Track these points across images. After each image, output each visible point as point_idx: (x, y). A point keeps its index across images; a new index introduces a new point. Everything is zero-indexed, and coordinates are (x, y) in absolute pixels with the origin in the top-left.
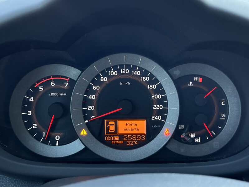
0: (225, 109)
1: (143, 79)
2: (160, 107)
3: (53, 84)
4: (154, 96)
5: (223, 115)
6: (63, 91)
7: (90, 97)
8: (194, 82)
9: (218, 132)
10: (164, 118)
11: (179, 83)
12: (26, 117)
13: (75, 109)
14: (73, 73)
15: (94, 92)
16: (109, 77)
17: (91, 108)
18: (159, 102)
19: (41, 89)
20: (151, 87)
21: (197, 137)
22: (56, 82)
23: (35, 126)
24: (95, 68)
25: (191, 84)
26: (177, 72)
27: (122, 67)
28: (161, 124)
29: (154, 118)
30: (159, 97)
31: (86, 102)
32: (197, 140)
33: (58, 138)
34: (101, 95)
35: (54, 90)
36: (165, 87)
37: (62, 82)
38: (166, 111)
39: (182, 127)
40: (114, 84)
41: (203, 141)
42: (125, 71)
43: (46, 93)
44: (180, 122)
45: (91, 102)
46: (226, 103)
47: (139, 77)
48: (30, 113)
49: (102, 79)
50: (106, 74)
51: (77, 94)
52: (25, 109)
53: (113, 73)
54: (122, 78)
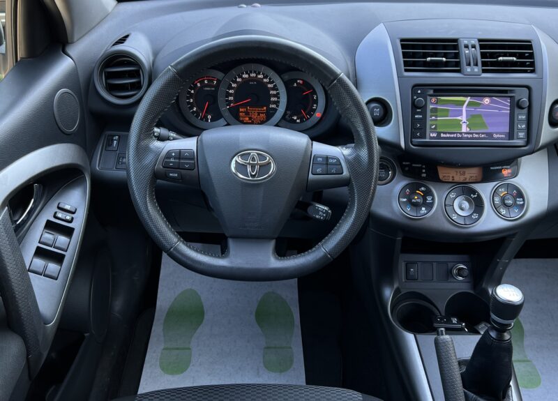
0: (316, 102)
1: (265, 80)
2: (275, 99)
3: (206, 82)
4: (271, 92)
5: (315, 105)
6: (213, 86)
7: (230, 91)
8: (297, 83)
9: (311, 116)
10: (278, 106)
11: (288, 84)
12: (189, 103)
13: (221, 99)
14: (220, 75)
15: (232, 88)
16: (243, 78)
17: (231, 98)
18: (274, 96)
19: (199, 85)
20: (270, 86)
21: (298, 119)
22: (208, 80)
23: (195, 109)
25: (295, 85)
26: (286, 77)
27: (251, 72)
28: (275, 110)
29: (271, 106)
30: (275, 92)
31: (228, 95)
32: (298, 121)
33: (209, 117)
34: (237, 90)
35: (207, 86)
36: (278, 86)
37: (212, 81)
38: (278, 102)
39: (289, 112)
40: (246, 81)
41: (302, 121)
42: (253, 75)
43: (202, 87)
44: (287, 109)
45: (231, 95)
46: (317, 98)
47: (262, 79)
48: (192, 101)
49: (238, 80)
50: (240, 77)
51: (222, 89)
52: (188, 98)
53: (245, 76)
54: (251, 79)
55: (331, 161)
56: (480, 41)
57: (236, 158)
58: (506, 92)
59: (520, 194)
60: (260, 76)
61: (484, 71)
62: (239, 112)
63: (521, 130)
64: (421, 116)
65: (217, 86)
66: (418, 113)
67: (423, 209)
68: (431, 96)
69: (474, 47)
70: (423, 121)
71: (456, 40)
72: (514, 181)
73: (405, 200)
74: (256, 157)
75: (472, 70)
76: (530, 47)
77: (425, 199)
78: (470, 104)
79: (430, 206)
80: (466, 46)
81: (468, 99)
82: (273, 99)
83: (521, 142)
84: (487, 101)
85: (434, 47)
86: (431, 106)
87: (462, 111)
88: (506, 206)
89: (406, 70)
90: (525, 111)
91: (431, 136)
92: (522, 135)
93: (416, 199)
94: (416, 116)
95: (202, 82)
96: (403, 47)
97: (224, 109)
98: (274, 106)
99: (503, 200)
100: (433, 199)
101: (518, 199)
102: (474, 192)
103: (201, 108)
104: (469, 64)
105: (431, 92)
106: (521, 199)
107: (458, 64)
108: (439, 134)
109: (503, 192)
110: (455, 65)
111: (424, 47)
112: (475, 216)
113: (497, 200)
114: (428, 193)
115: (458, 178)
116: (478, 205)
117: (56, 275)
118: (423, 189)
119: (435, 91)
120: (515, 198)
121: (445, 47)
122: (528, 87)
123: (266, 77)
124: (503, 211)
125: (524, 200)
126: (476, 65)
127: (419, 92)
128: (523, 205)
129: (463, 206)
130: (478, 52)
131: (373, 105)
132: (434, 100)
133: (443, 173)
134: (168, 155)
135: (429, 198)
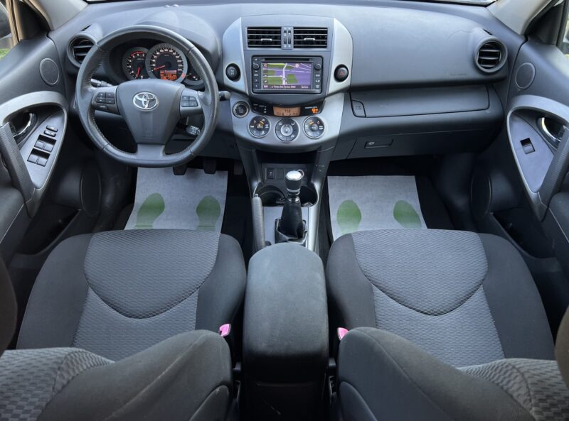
1: (174, 54)
4: (178, 61)
6: (142, 58)
7: (153, 61)
10: (183, 70)
12: (129, 68)
13: (147, 66)
14: (146, 50)
15: (154, 59)
17: (154, 65)
18: (180, 63)
19: (134, 57)
20: (177, 57)
22: (139, 54)
23: (133, 72)
24: (154, 49)
27: (165, 48)
28: (181, 72)
29: (179, 70)
30: (180, 61)
31: (152, 63)
32: (196, 79)
33: (142, 77)
34: (157, 59)
35: (139, 57)
36: (182, 58)
37: (142, 54)
38: (183, 67)
40: (162, 54)
42: (166, 50)
43: (136, 58)
44: (188, 72)
45: (154, 63)
47: (172, 53)
49: (157, 53)
50: (159, 51)
51: (148, 59)
52: (128, 65)
53: (162, 51)
54: (165, 53)
55: (191, 99)
56: (295, 28)
57: (137, 96)
58: (308, 60)
59: (321, 124)
60: (171, 51)
61: (295, 47)
62: (159, 73)
63: (317, 83)
64: (258, 75)
65: (145, 58)
66: (256, 73)
67: (263, 132)
68: (263, 62)
69: (290, 32)
70: (259, 78)
71: (280, 28)
72: (319, 116)
73: (253, 126)
74: (147, 96)
75: (287, 46)
76: (326, 32)
77: (264, 126)
78: (287, 67)
79: (267, 130)
80: (285, 32)
81: (286, 65)
82: (180, 65)
83: (318, 91)
84: (297, 65)
85: (264, 32)
86: (264, 69)
87: (282, 72)
88: (313, 130)
89: (249, 47)
90: (320, 72)
91: (264, 87)
92: (318, 86)
93: (259, 126)
94: (255, 75)
95: (136, 55)
96: (249, 32)
97: (150, 72)
98: (181, 70)
99: (311, 126)
100: (269, 126)
101: (320, 127)
102: (293, 122)
103: (136, 71)
104: (285, 43)
105: (264, 60)
107: (279, 43)
108: (270, 86)
109: (311, 122)
110: (277, 43)
111: (257, 32)
112: (293, 136)
113: (307, 127)
114: (267, 122)
115: (286, 114)
116: (295, 130)
117: (44, 164)
118: (264, 120)
119: (266, 59)
120: (318, 126)
121: (269, 32)
122: (321, 57)
123: (174, 51)
124: (310, 134)
125: (323, 127)
126: (290, 43)
127: (256, 60)
128: (323, 130)
129: (287, 130)
130: (292, 35)
131: (231, 68)
132: (265, 65)
133: (277, 111)
134: (99, 95)
135: (267, 126)
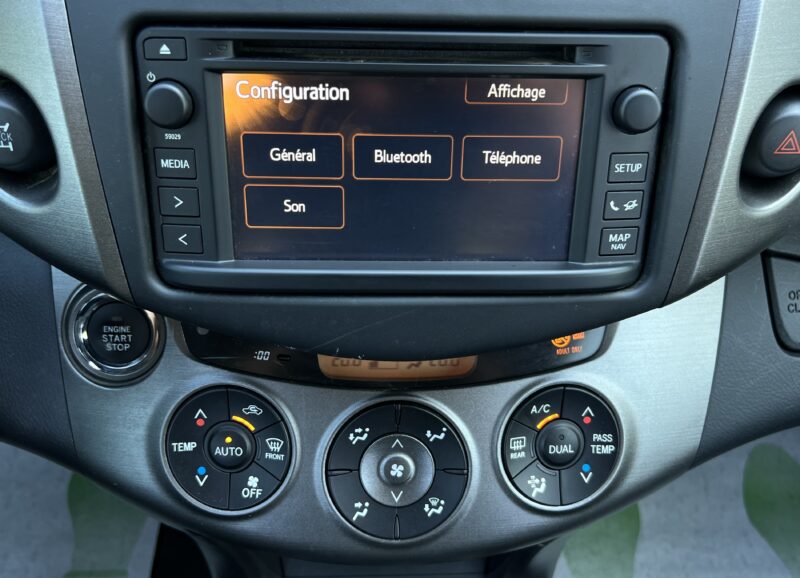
59: (606, 418)
63: (620, 222)
64: (184, 164)
66: (174, 150)
67: (253, 481)
72: (588, 374)
73: (189, 446)
77: (259, 447)
79: (274, 476)
83: (615, 272)
88: (550, 463)
90: (646, 141)
92: (618, 241)
93: (229, 444)
94: (166, 163)
100: (288, 450)
101: (597, 437)
102: (437, 421)
106: (608, 438)
112: (435, 505)
113: (519, 447)
114: (273, 423)
118: (253, 409)
119: (238, 54)
120: (586, 433)
122: (670, 33)
124: (538, 485)
125: (617, 442)
127: (165, 50)
128: (612, 459)
129: (397, 471)
135: (275, 445)
